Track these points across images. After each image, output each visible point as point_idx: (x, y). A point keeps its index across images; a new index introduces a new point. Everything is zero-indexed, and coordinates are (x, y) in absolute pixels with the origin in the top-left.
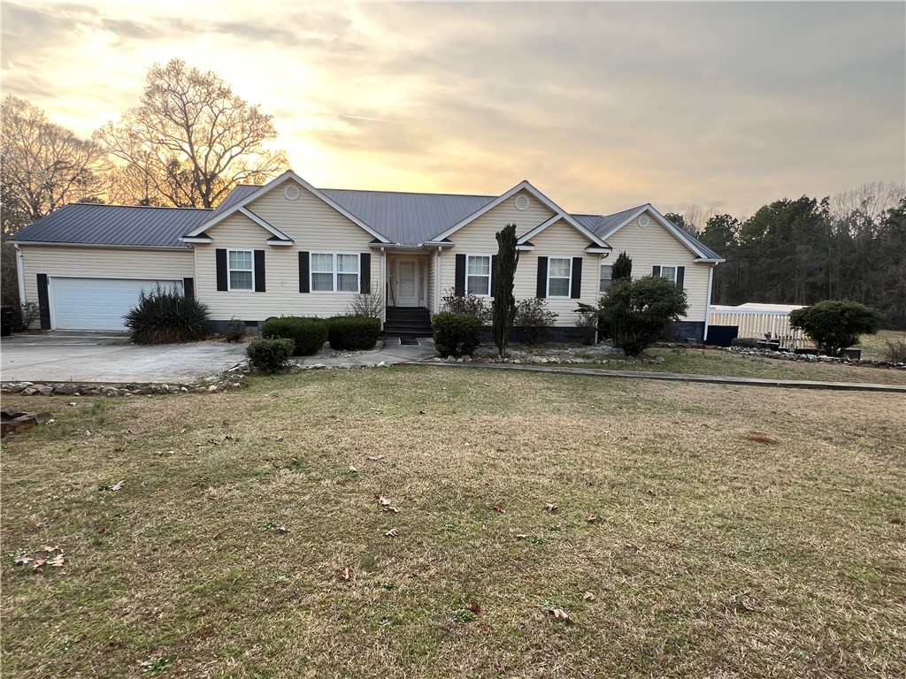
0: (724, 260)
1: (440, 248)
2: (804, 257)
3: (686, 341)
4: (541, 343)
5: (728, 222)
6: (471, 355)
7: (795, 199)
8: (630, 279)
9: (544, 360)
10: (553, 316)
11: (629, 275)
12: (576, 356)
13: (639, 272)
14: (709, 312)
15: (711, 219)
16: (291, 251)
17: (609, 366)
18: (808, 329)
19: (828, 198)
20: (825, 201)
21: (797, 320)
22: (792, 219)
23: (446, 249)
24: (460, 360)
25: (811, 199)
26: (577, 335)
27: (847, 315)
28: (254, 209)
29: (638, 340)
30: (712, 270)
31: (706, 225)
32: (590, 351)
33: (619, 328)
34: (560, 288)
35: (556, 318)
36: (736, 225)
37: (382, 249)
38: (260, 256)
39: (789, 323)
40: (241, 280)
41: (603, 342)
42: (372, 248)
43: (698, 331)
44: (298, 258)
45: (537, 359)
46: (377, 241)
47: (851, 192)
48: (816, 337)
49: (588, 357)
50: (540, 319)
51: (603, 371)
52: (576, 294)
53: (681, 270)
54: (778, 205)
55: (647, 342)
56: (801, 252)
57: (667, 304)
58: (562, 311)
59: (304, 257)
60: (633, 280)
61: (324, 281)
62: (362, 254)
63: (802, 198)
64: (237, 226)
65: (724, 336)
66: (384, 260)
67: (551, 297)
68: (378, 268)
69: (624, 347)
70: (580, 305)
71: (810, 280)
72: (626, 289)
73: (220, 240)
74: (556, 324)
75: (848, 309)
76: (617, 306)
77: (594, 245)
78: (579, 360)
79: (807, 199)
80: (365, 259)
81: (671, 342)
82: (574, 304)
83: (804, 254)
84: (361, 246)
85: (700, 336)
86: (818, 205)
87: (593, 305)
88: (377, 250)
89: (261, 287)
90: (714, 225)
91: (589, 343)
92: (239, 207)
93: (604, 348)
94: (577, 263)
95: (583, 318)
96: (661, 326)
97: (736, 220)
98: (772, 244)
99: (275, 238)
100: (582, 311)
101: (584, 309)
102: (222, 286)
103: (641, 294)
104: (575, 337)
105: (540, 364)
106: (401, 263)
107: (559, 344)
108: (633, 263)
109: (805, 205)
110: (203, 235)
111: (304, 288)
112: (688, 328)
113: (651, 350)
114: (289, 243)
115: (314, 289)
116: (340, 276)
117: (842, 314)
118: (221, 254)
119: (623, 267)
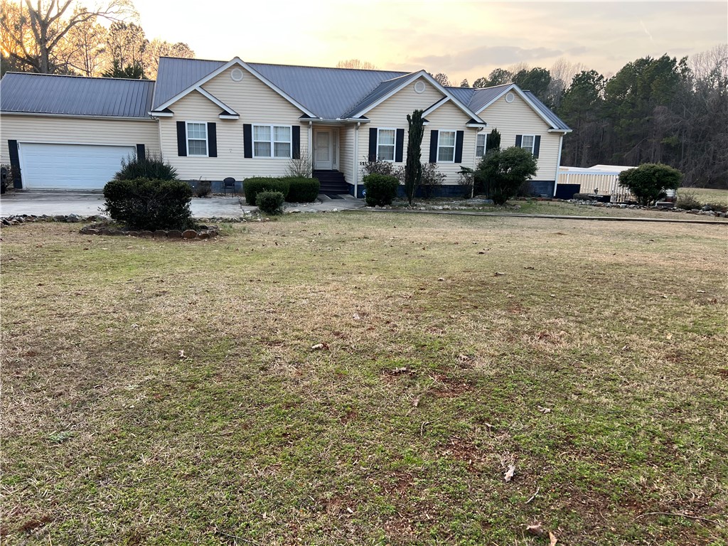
0: (571, 131)
1: (359, 124)
2: (661, 118)
3: (540, 196)
4: (432, 197)
5: (594, 78)
6: (390, 204)
7: (657, 58)
8: (499, 150)
9: (441, 208)
10: (442, 177)
11: (499, 145)
12: (461, 205)
13: (507, 143)
14: (559, 173)
15: (578, 75)
16: (236, 123)
17: (483, 210)
18: (631, 186)
19: (686, 58)
20: (683, 62)
21: (624, 179)
22: (652, 79)
23: (363, 124)
24: (384, 208)
25: (672, 58)
26: (459, 191)
27: (657, 174)
28: (208, 88)
29: (503, 193)
30: (562, 138)
31: (572, 82)
32: (469, 202)
33: (491, 185)
34: (447, 155)
35: (444, 178)
36: (602, 81)
37: (311, 122)
38: (212, 127)
39: (618, 181)
40: (197, 147)
41: (477, 197)
42: (301, 122)
43: (550, 188)
44: (242, 129)
45: (436, 207)
46: (305, 116)
47: (708, 53)
48: (636, 192)
49: (469, 206)
50: (432, 180)
51: (481, 213)
52: (458, 160)
53: (538, 138)
54: (642, 63)
55: (509, 195)
56: (658, 113)
57: (523, 167)
58: (448, 173)
59: (247, 129)
60: (501, 150)
61: (265, 149)
62: (293, 126)
63: (663, 57)
64: (195, 102)
65: (569, 192)
66: (310, 131)
67: (440, 162)
68: (306, 137)
69: (493, 199)
70: (462, 168)
71: (665, 141)
72: (496, 157)
73: (180, 114)
74: (445, 183)
75: (659, 170)
76: (490, 169)
77: (473, 121)
78: (464, 208)
79: (668, 58)
80: (296, 130)
81: (528, 197)
82: (457, 167)
83: (661, 115)
84: (293, 119)
85: (550, 193)
86: (677, 64)
87: (472, 168)
88: (306, 123)
89: (213, 153)
90: (580, 83)
91: (467, 197)
92: (196, 87)
93: (478, 201)
94: (460, 134)
95: (464, 178)
96: (520, 183)
97: (602, 77)
98: (632, 104)
99: (225, 113)
100: (463, 172)
101: (465, 171)
102: (182, 152)
103: (507, 160)
104: (457, 193)
105: (438, 210)
106: (318, 133)
107: (446, 198)
108: (501, 138)
109: (666, 63)
110: (166, 110)
111: (248, 154)
112: (542, 186)
113: (512, 201)
114: (237, 118)
115: (255, 155)
116: (276, 144)
117: (654, 174)
118: (181, 126)
119: (494, 139)
